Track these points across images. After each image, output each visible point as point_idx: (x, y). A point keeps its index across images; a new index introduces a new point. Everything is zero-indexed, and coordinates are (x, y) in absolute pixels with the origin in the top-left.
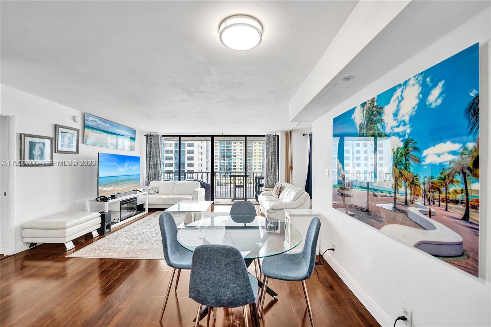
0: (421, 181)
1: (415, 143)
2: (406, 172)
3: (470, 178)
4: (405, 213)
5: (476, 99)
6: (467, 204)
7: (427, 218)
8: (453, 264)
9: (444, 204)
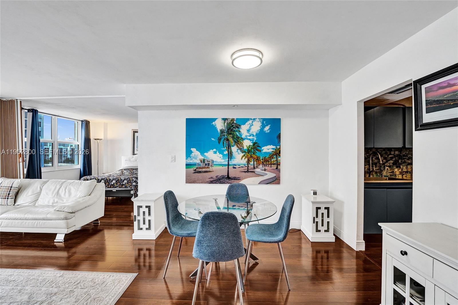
0: (261, 158)
1: (259, 144)
2: (254, 155)
3: (278, 156)
4: (254, 172)
5: (280, 133)
6: (277, 164)
7: (264, 172)
8: (273, 184)
9: (270, 165)
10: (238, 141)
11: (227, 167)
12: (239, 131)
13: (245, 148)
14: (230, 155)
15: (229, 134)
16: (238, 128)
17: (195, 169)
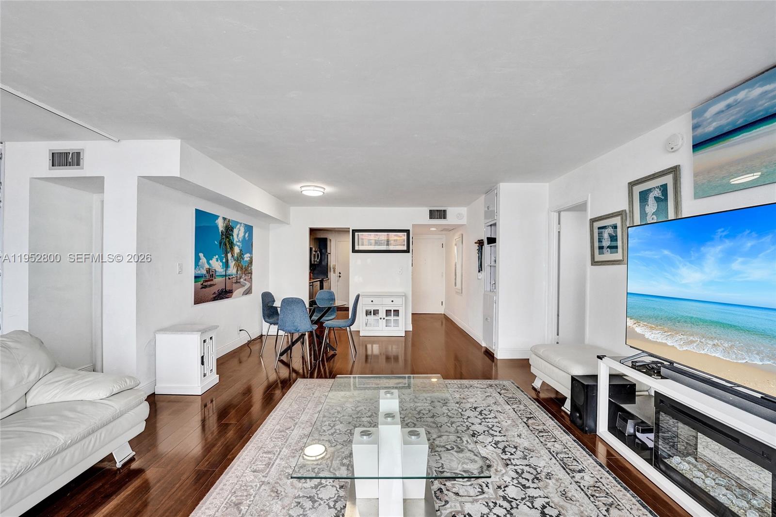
4: (240, 283)
10: (232, 245)
11: (225, 278)
12: (233, 235)
13: (236, 255)
14: (226, 265)
15: (227, 237)
16: (232, 231)
17: (202, 282)
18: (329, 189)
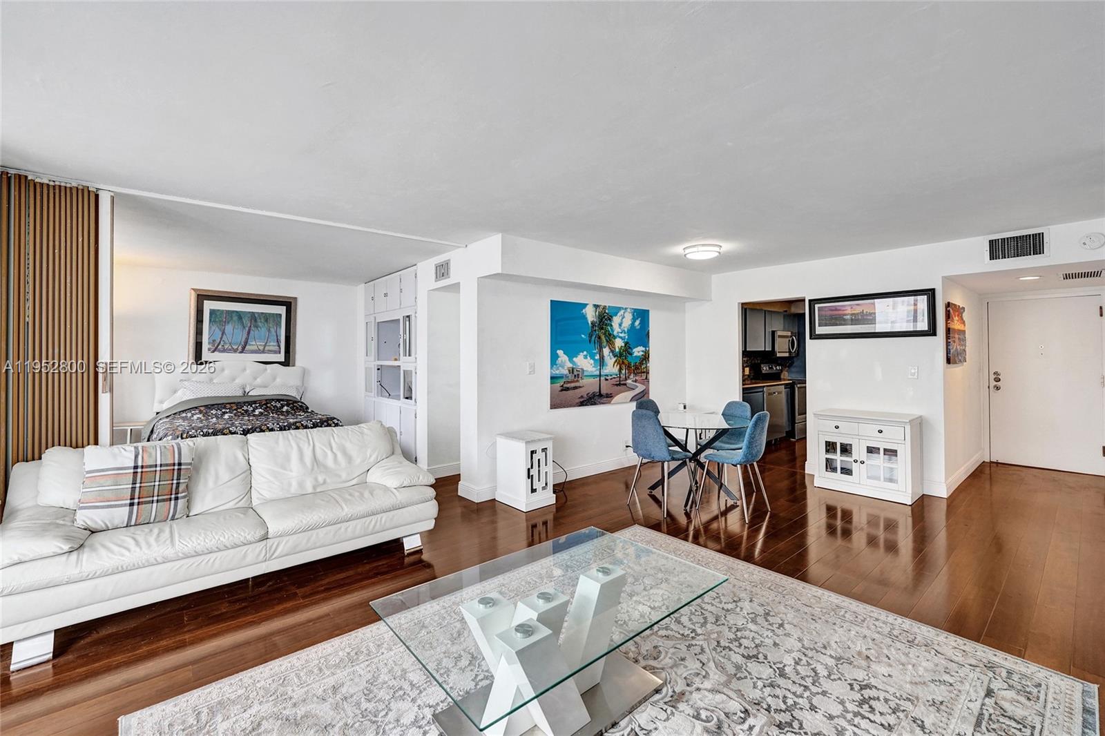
2: (626, 361)
4: (625, 384)
10: (610, 338)
11: (598, 379)
12: (611, 325)
13: (617, 350)
14: (602, 362)
15: (602, 328)
16: (610, 319)
17: (562, 384)
18: (727, 246)
